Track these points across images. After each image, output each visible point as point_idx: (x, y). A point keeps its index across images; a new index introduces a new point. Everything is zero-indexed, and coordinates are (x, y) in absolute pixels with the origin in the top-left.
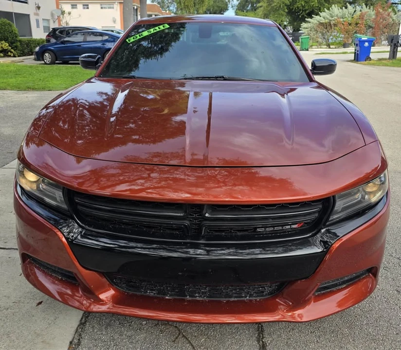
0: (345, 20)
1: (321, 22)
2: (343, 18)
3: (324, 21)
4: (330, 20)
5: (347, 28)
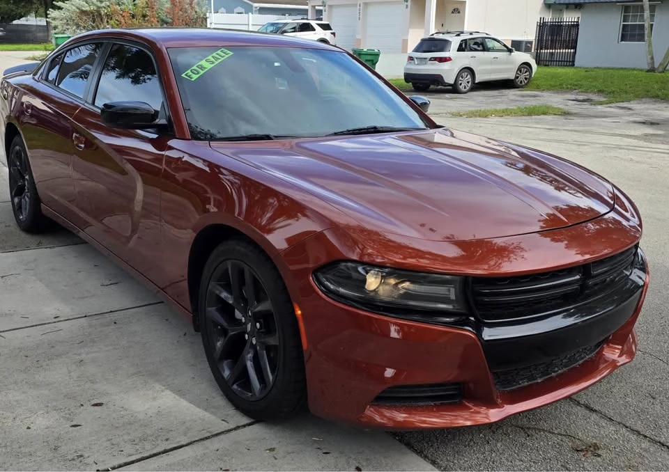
0: (123, 7)
1: (84, 9)
2: (119, 5)
3: (88, 9)
4: (99, 7)
5: (130, 22)
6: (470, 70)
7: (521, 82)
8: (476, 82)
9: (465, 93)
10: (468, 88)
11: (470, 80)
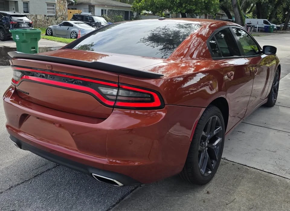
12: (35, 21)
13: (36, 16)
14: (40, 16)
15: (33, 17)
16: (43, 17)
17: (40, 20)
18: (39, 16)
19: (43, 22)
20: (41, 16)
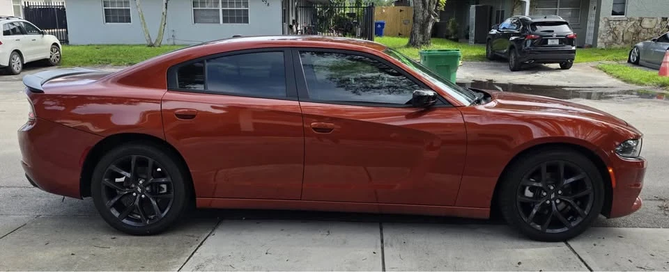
6: (18, 52)
7: (55, 61)
8: (25, 63)
9: (19, 73)
10: (20, 69)
11: (20, 61)
12: (636, 31)
13: (641, 20)
14: (651, 21)
15: (633, 22)
16: (659, 23)
17: (648, 29)
18: (647, 19)
19: (655, 32)
20: (654, 21)
